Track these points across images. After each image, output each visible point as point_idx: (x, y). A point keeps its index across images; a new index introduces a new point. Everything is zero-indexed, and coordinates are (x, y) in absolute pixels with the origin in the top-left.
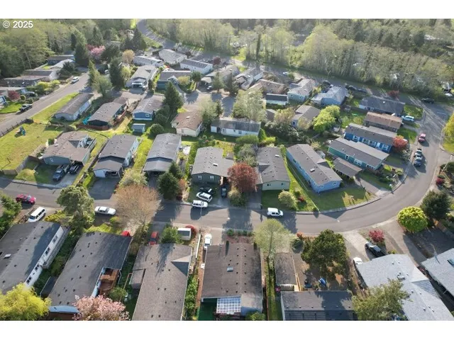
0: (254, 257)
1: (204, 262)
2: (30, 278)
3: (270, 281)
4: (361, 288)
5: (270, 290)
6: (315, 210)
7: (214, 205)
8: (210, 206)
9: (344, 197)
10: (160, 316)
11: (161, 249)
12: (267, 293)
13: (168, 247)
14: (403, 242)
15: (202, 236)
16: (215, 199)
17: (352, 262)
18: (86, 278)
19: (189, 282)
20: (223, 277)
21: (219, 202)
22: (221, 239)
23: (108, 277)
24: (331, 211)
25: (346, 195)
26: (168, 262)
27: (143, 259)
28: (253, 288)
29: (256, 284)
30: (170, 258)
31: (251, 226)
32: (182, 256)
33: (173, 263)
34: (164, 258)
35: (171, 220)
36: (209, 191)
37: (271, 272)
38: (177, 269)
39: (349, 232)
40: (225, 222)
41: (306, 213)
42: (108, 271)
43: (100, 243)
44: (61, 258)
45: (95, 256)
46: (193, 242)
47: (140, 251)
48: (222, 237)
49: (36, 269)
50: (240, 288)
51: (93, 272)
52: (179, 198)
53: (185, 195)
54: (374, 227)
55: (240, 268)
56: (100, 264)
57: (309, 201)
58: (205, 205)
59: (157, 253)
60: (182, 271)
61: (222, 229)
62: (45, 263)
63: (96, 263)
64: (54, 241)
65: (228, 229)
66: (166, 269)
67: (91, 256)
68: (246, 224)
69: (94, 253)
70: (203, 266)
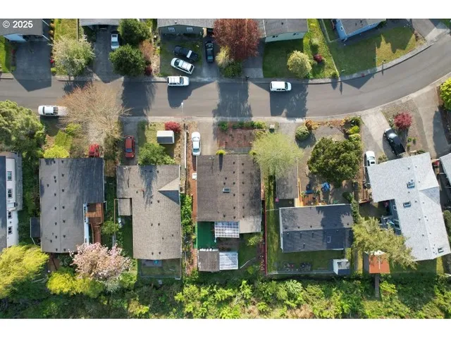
0: (253, 172)
1: (195, 170)
2: (10, 229)
3: (270, 190)
4: (365, 187)
5: (269, 200)
6: (334, 76)
7: (198, 79)
8: (193, 80)
9: (379, 46)
10: (160, 253)
11: (142, 173)
12: (266, 203)
13: (151, 171)
14: (431, 124)
15: (187, 134)
16: (199, 68)
17: (363, 155)
18: (71, 220)
19: (183, 204)
20: (219, 199)
21: (204, 71)
22: (213, 136)
23: (93, 215)
24: (355, 75)
25: (383, 43)
26: (155, 193)
27: (125, 184)
28: (252, 211)
29: (255, 206)
30: (156, 186)
31: (249, 109)
32: (169, 181)
33: (160, 192)
34: (149, 186)
35: (145, 112)
36: (188, 56)
37: (272, 178)
38: (168, 199)
39: (369, 111)
40: (216, 107)
41: (322, 81)
42: (91, 207)
43: (67, 172)
44: (30, 195)
45: (69, 192)
46: (178, 145)
47: (119, 173)
48: (214, 133)
49: (10, 217)
50: (238, 213)
51: (74, 210)
52: (148, 72)
53: (155, 64)
54: (404, 100)
55: (237, 189)
56: (79, 201)
57: (329, 61)
58: (186, 81)
59: (139, 177)
60: (173, 200)
61: (211, 120)
62: (16, 205)
63: (73, 200)
64: (10, 178)
65: (220, 119)
66: (154, 200)
67: (64, 194)
68: (242, 107)
69: (67, 189)
70: (194, 176)
